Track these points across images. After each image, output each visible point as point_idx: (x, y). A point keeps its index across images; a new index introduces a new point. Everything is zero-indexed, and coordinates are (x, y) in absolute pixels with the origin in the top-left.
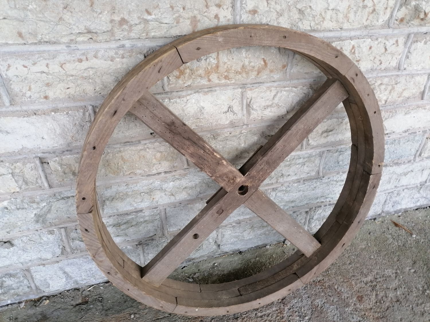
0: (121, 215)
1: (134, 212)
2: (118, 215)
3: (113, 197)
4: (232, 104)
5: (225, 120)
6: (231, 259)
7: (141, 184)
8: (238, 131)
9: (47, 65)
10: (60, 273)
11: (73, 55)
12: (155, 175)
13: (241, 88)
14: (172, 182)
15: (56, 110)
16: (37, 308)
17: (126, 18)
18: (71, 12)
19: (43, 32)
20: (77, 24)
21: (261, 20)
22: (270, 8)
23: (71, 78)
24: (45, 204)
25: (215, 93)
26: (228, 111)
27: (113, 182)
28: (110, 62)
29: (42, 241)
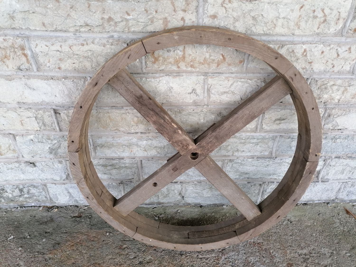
0: (108, 159)
1: (118, 158)
2: (106, 159)
3: (103, 145)
4: (195, 87)
5: (190, 99)
6: (192, 210)
7: (123, 139)
8: (200, 109)
9: (61, 46)
10: (65, 192)
11: (78, 41)
12: (133, 133)
13: (203, 75)
14: (145, 141)
15: (66, 78)
16: (49, 213)
17: (112, 17)
18: (76, 11)
19: (57, 24)
20: (79, 20)
21: (219, 23)
22: (228, 14)
23: (76, 56)
24: (56, 142)
25: (182, 77)
26: (192, 92)
27: (103, 134)
28: (102, 47)
29: (54, 167)
